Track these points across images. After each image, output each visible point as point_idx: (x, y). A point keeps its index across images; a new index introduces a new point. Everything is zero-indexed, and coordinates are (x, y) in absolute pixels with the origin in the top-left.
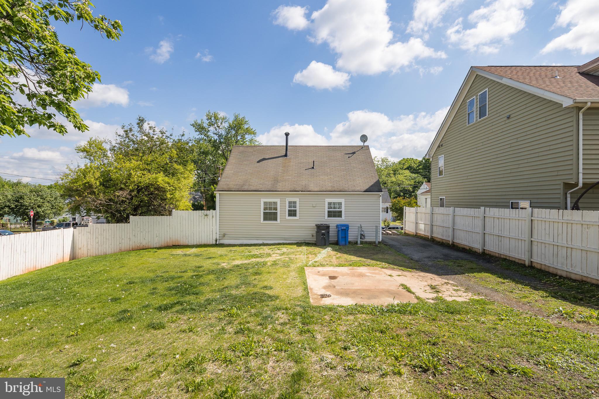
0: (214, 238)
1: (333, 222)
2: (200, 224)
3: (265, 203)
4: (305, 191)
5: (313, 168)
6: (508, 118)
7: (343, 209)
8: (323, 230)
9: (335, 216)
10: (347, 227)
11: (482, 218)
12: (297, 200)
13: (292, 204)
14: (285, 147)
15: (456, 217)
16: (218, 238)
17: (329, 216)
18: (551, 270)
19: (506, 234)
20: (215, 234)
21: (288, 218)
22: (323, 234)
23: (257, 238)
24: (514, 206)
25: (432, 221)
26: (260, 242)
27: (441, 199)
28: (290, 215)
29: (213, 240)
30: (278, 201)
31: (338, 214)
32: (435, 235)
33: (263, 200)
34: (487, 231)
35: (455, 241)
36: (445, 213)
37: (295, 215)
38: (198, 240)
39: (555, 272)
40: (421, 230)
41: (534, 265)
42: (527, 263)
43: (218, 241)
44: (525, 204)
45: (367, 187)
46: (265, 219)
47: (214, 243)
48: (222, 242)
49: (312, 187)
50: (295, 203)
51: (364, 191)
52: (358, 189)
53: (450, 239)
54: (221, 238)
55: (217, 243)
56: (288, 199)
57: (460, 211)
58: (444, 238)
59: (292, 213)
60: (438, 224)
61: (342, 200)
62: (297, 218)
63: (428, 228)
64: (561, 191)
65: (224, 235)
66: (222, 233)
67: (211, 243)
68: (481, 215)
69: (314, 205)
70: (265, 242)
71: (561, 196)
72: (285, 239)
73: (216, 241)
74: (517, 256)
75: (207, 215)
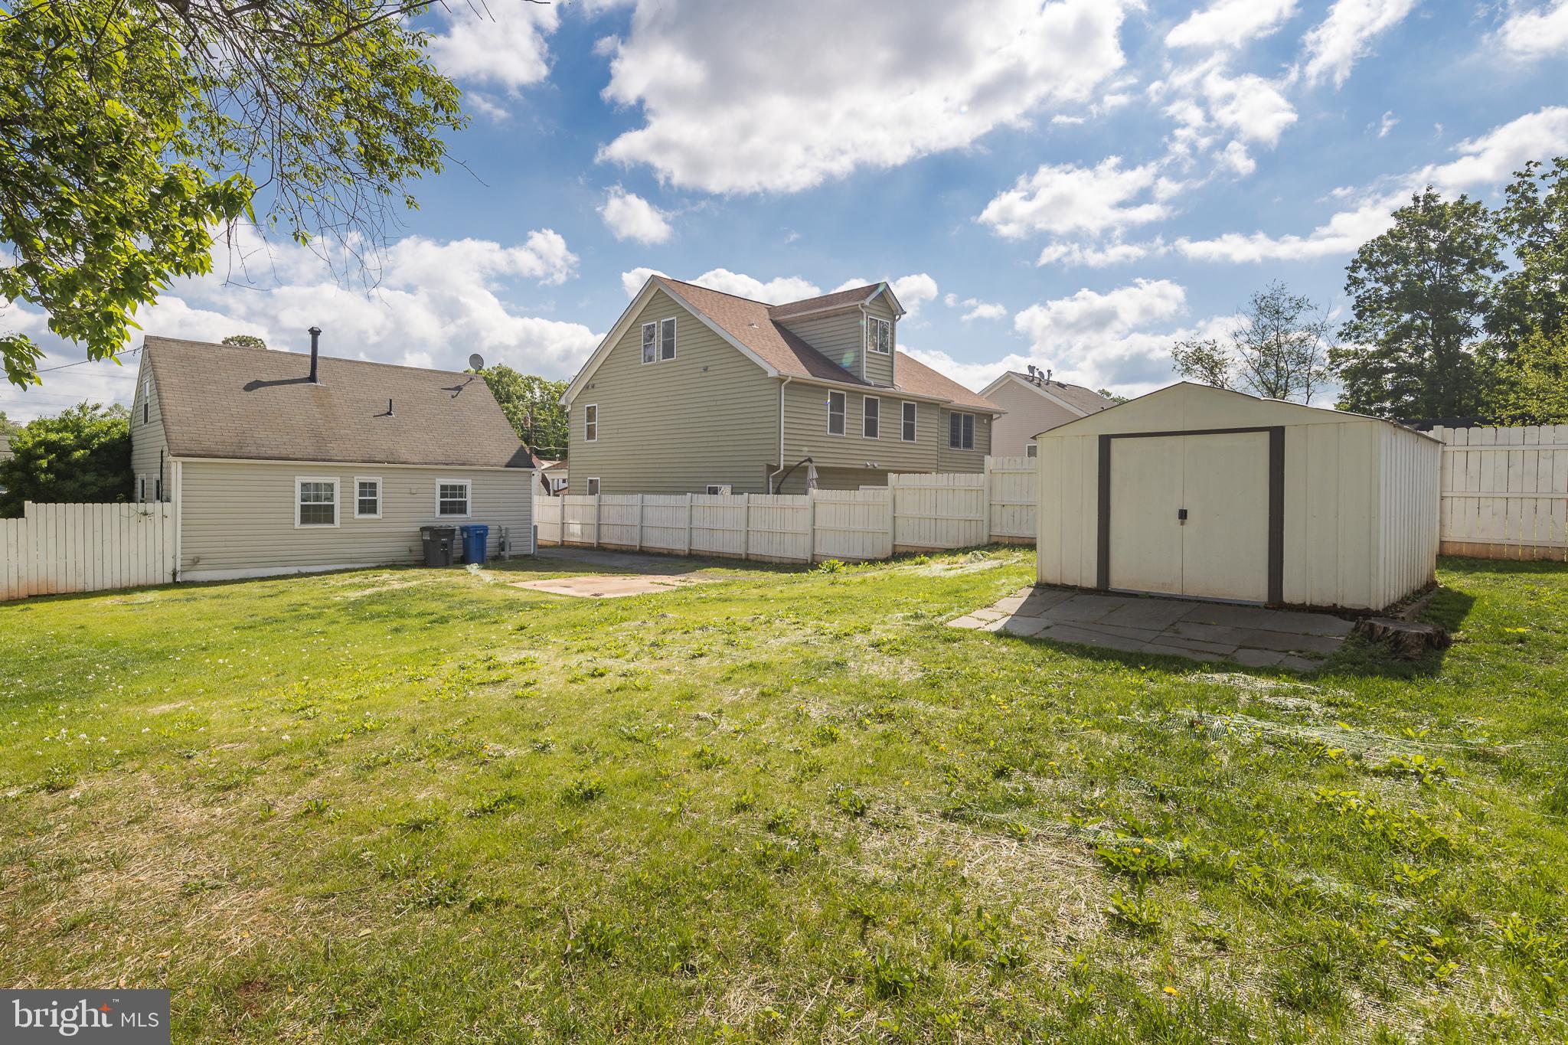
0: (169, 569)
1: (454, 521)
2: (125, 536)
3: (304, 485)
4: (392, 462)
5: (389, 413)
6: (706, 369)
7: (469, 499)
8: (444, 536)
9: (453, 511)
10: (485, 529)
11: (688, 508)
12: (378, 480)
13: (368, 488)
14: (310, 360)
15: (645, 509)
16: (178, 568)
17: (443, 511)
18: (767, 559)
19: (719, 526)
20: (172, 560)
21: (357, 516)
22: (445, 545)
23: (285, 563)
24: (714, 491)
25: (599, 519)
26: (293, 570)
27: (591, 481)
28: (362, 511)
29: (166, 575)
30: (336, 481)
31: (461, 508)
32: (604, 540)
33: (299, 480)
34: (695, 524)
35: (645, 544)
36: (625, 503)
37: (374, 511)
38: (117, 576)
39: (770, 560)
40: (573, 535)
41: (751, 557)
42: (744, 556)
43: (179, 575)
44: (726, 489)
45: (507, 459)
46: (305, 519)
47: (169, 579)
48: (189, 576)
49: (405, 454)
50: (373, 485)
51: (507, 466)
52: (494, 461)
53: (637, 543)
54: (185, 568)
55: (178, 579)
56: (358, 479)
57: (652, 499)
58: (624, 543)
59: (368, 507)
60: (611, 521)
61: (467, 482)
62: (378, 516)
63: (593, 531)
64: (765, 474)
65: (196, 561)
66: (192, 556)
67: (159, 581)
68: (687, 504)
69: (414, 491)
70: (304, 570)
71: (765, 481)
72: (351, 560)
73: (174, 574)
74: (731, 551)
75: (145, 514)
